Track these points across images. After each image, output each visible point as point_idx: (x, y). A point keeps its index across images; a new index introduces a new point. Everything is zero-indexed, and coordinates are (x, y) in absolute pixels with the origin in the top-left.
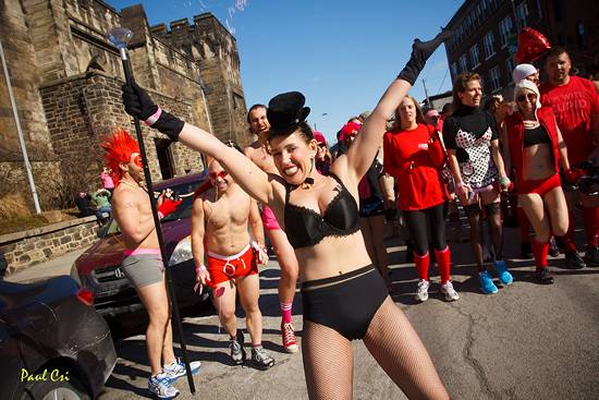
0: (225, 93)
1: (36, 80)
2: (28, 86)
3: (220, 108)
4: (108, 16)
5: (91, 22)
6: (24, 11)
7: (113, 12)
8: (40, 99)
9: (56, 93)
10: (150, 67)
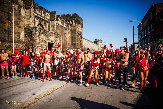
0: (76, 33)
1: (24, 26)
2: (22, 28)
3: (74, 37)
4: (47, 13)
5: (42, 14)
6: (25, 12)
7: (49, 12)
8: (24, 31)
9: (27, 30)
10: (54, 25)
